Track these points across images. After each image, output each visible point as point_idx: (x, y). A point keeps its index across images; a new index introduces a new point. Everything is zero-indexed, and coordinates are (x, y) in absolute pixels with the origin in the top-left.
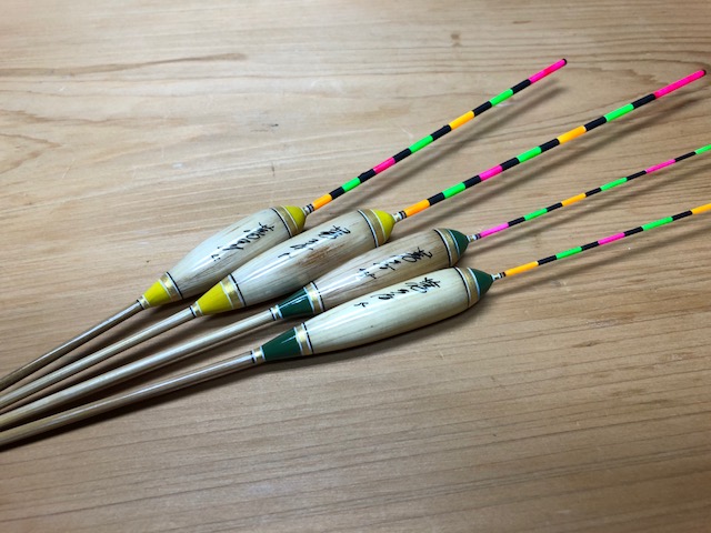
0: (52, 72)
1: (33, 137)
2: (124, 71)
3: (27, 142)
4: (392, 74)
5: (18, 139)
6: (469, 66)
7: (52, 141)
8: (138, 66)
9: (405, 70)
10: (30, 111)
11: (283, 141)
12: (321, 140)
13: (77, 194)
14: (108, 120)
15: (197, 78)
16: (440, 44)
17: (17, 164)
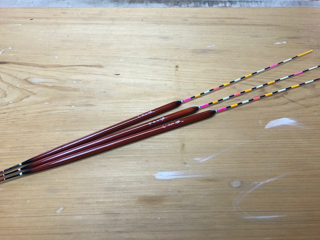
0: (38, 66)
1: (28, 90)
2: (61, 68)
3: (26, 92)
4: (151, 79)
5: (24, 90)
6: (179, 79)
7: (34, 92)
8: (66, 66)
9: (156, 79)
10: (29, 80)
11: (109, 101)
12: (122, 102)
13: (40, 113)
14: (53, 87)
15: (85, 74)
16: (171, 69)
17: (22, 99)
